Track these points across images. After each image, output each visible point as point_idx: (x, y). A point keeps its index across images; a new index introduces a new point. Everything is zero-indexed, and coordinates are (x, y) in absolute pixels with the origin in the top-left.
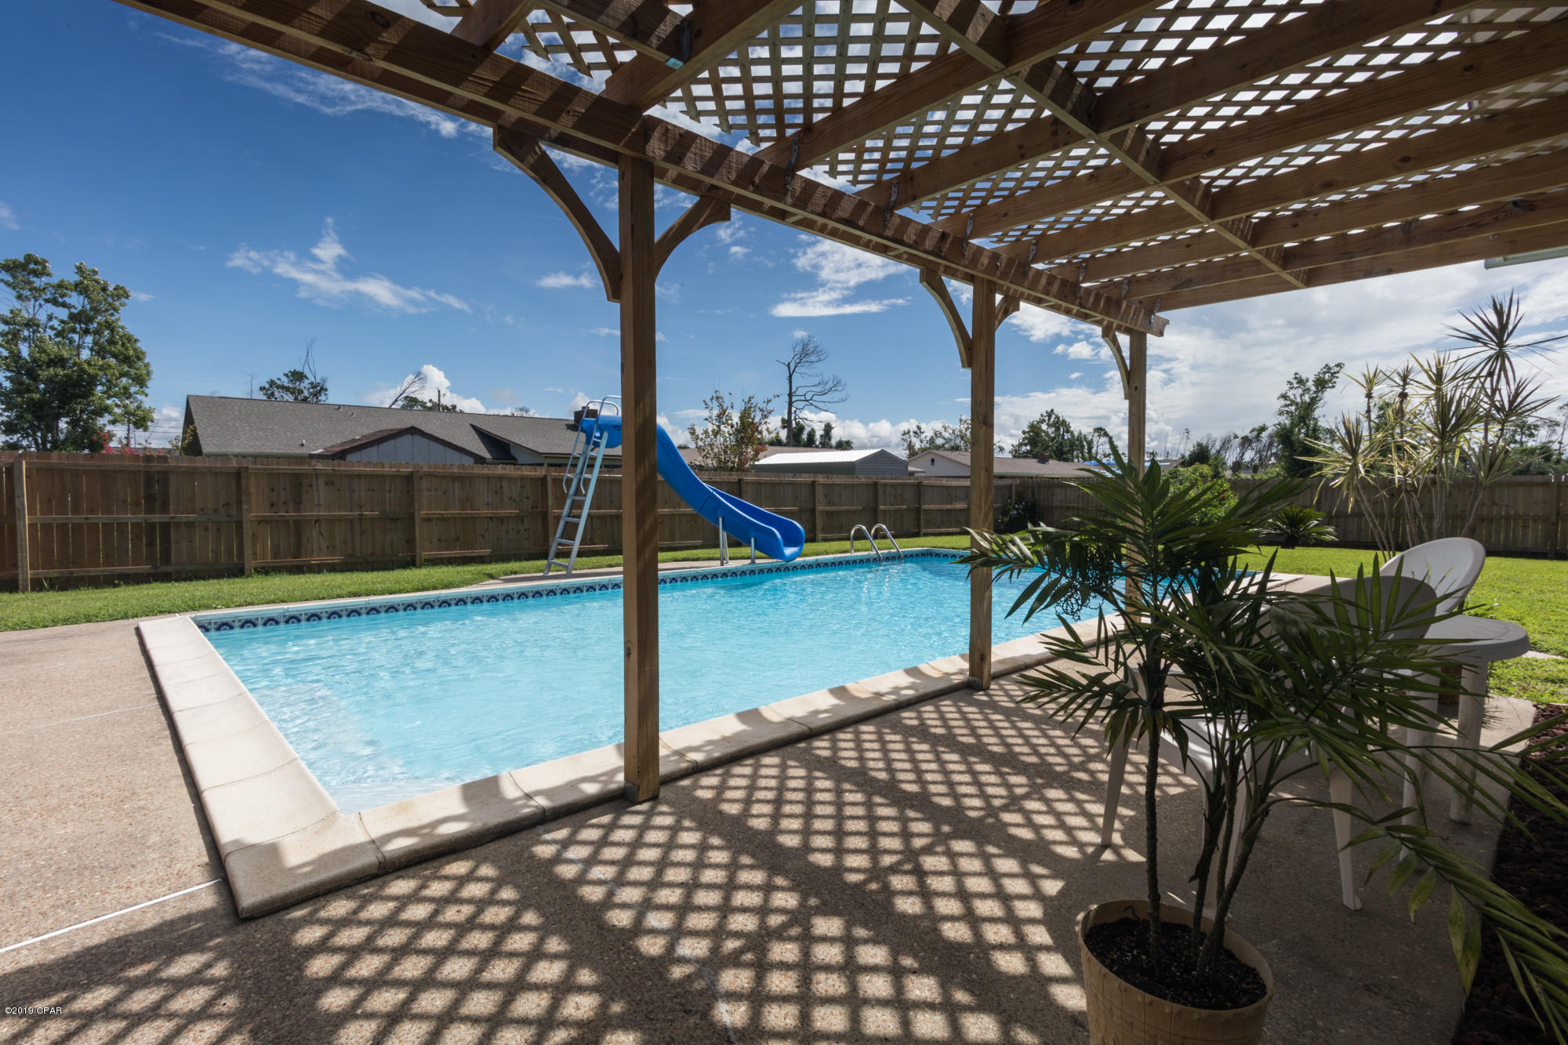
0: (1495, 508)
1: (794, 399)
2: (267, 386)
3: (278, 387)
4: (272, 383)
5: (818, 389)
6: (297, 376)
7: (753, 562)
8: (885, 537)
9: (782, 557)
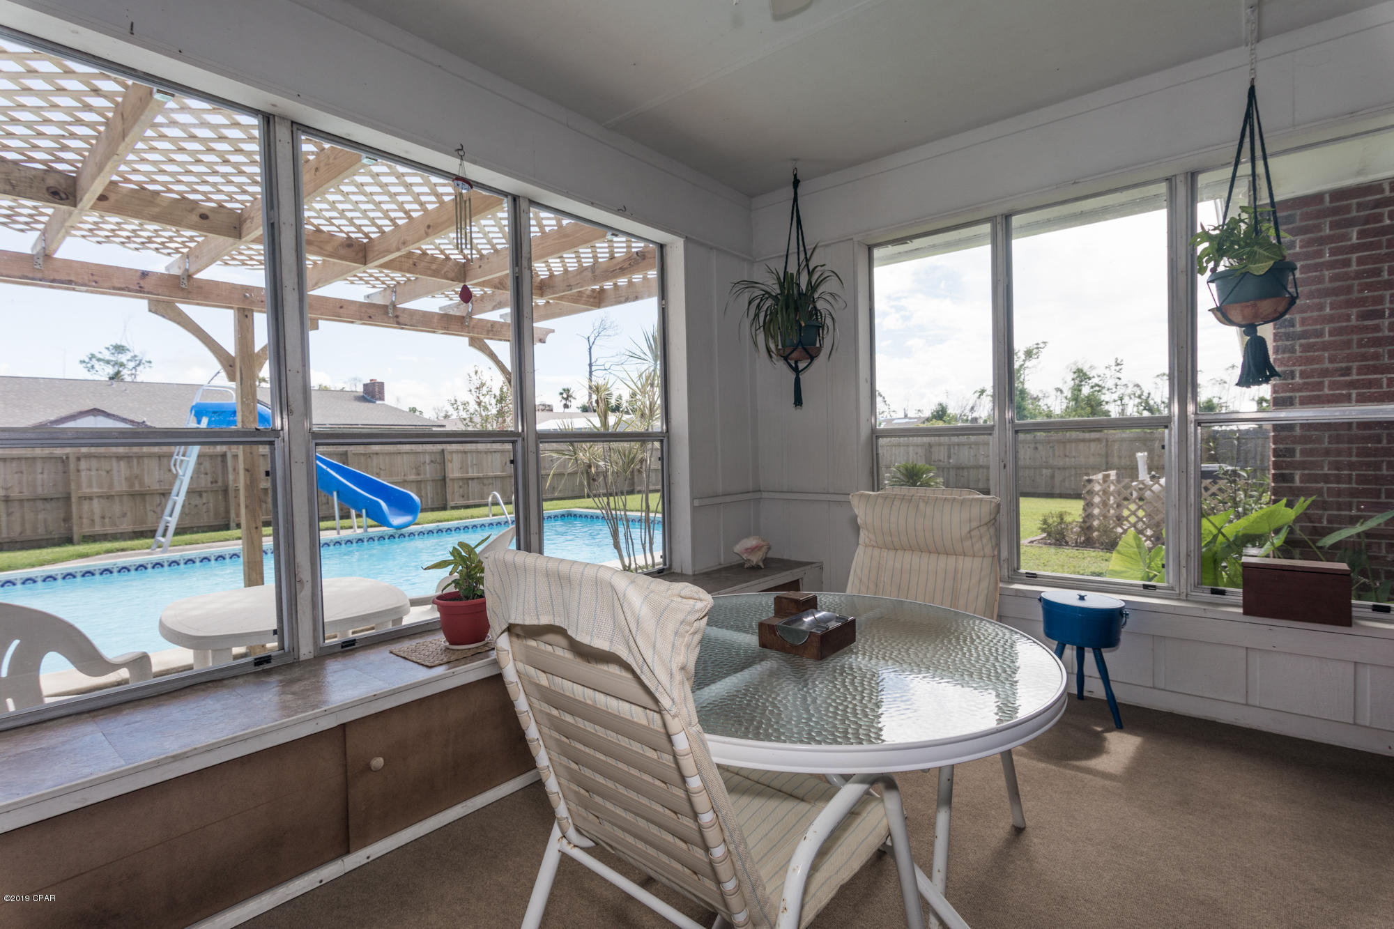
0: (1067, 459)
1: (593, 368)
2: (87, 360)
3: (99, 360)
4: (92, 356)
5: (616, 360)
6: (119, 349)
7: (366, 531)
8: (497, 504)
9: (389, 525)
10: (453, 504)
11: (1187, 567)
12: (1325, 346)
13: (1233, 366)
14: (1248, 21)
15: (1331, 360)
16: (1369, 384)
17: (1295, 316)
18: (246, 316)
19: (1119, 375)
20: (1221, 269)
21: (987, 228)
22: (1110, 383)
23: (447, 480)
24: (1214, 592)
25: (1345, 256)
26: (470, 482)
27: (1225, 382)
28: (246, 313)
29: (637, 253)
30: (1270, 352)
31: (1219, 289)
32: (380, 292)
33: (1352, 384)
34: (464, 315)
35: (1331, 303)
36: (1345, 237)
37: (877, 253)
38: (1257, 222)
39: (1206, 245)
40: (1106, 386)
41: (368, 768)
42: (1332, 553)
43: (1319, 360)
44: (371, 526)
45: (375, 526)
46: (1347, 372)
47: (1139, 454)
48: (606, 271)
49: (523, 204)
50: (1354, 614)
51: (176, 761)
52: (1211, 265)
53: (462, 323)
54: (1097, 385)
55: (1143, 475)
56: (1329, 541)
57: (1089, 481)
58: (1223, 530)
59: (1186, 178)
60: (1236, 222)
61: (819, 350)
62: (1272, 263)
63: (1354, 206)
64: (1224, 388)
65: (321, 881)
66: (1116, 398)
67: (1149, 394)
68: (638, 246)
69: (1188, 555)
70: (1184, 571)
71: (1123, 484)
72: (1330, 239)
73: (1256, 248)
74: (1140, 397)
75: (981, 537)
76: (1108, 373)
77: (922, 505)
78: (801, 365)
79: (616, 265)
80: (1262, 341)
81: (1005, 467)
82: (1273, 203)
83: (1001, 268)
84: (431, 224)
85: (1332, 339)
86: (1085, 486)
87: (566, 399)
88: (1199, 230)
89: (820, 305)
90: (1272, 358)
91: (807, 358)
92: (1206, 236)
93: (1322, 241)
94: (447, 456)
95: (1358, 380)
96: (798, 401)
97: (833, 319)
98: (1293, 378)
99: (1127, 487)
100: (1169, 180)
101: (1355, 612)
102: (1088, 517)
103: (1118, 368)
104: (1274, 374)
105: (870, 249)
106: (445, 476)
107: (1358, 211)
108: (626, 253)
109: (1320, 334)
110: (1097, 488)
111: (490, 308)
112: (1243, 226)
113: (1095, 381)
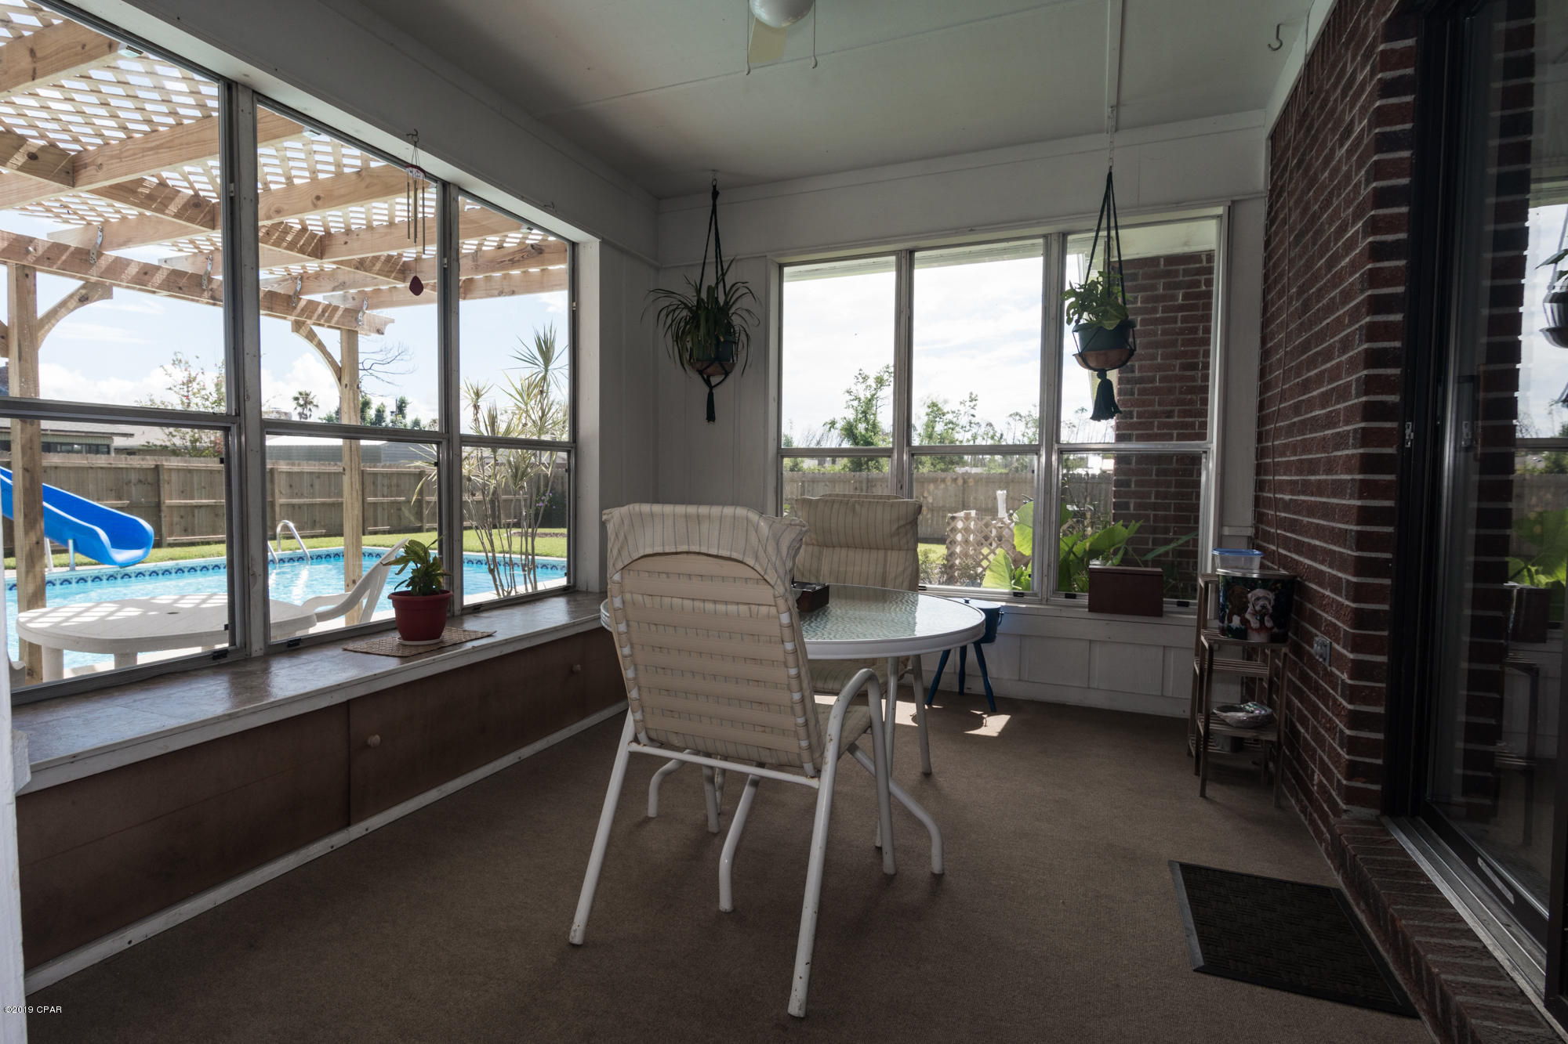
5: (379, 357)
9: (111, 562)
10: (170, 539)
11: (1048, 576)
12: (1156, 391)
13: (1083, 410)
14: (1109, 117)
15: (1160, 404)
16: (1185, 426)
17: (1135, 363)
18: (27, 276)
19: (972, 412)
20: (1082, 322)
21: (893, 258)
22: (964, 421)
23: (163, 508)
24: (1068, 596)
25: (1172, 314)
26: (196, 511)
27: (1074, 426)
28: (27, 271)
29: (532, 246)
30: (1115, 391)
31: (1082, 339)
32: (186, 258)
33: (1175, 426)
34: (291, 294)
35: (1162, 354)
36: (1174, 298)
37: (786, 270)
38: (1110, 285)
39: (1073, 299)
40: (961, 424)
41: (367, 746)
42: (1156, 562)
43: (1151, 403)
44: (81, 564)
45: (95, 564)
46: (1169, 414)
47: (999, 492)
48: (492, 261)
49: (453, 191)
50: (1165, 609)
51: (230, 719)
52: (1076, 317)
53: (288, 304)
54: (951, 422)
55: (1002, 513)
56: (1150, 557)
57: (953, 518)
58: (1074, 549)
59: (1059, 237)
60: (1094, 284)
61: (734, 364)
62: (1118, 321)
63: (1181, 272)
64: (1072, 432)
65: (332, 847)
66: (970, 438)
67: (1002, 435)
68: (536, 237)
69: (1049, 565)
70: (1045, 579)
71: (984, 521)
72: (1163, 298)
73: (1108, 308)
74: (992, 438)
75: (906, 534)
76: (963, 409)
77: (857, 507)
78: (714, 380)
79: (505, 256)
80: (1110, 383)
81: (901, 487)
82: (1120, 261)
83: (904, 301)
84: (322, 195)
85: (1162, 385)
86: (949, 524)
87: (304, 406)
88: (1067, 288)
89: (736, 320)
90: (1116, 398)
91: (722, 374)
92: (1072, 292)
93: (1156, 299)
94: (164, 476)
95: (1178, 422)
96: (711, 417)
97: (747, 335)
98: (1132, 418)
99: (987, 525)
100: (1045, 236)
101: (1166, 608)
102: (951, 555)
103: (972, 404)
104: (1117, 411)
105: (781, 267)
106: (159, 501)
107: (1183, 276)
108: (519, 244)
109: (1152, 380)
110: (960, 525)
111: (330, 288)
112: (1100, 288)
113: (949, 417)
